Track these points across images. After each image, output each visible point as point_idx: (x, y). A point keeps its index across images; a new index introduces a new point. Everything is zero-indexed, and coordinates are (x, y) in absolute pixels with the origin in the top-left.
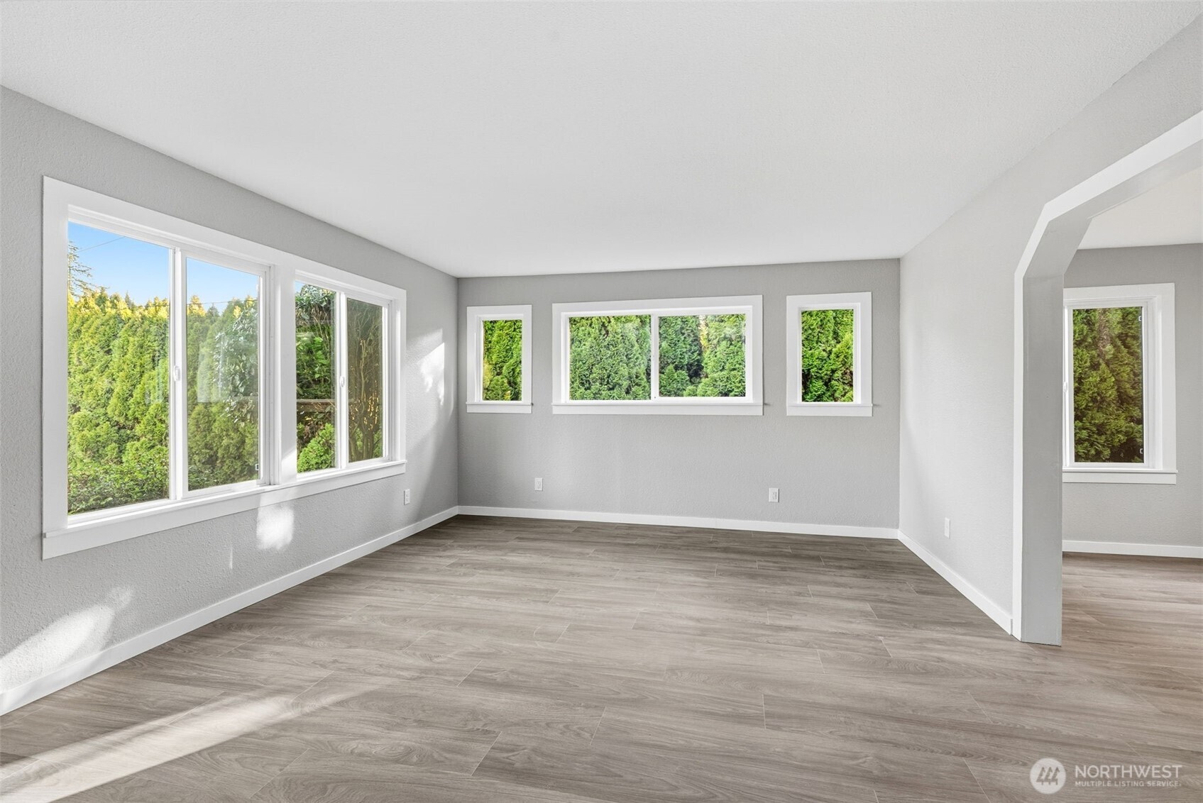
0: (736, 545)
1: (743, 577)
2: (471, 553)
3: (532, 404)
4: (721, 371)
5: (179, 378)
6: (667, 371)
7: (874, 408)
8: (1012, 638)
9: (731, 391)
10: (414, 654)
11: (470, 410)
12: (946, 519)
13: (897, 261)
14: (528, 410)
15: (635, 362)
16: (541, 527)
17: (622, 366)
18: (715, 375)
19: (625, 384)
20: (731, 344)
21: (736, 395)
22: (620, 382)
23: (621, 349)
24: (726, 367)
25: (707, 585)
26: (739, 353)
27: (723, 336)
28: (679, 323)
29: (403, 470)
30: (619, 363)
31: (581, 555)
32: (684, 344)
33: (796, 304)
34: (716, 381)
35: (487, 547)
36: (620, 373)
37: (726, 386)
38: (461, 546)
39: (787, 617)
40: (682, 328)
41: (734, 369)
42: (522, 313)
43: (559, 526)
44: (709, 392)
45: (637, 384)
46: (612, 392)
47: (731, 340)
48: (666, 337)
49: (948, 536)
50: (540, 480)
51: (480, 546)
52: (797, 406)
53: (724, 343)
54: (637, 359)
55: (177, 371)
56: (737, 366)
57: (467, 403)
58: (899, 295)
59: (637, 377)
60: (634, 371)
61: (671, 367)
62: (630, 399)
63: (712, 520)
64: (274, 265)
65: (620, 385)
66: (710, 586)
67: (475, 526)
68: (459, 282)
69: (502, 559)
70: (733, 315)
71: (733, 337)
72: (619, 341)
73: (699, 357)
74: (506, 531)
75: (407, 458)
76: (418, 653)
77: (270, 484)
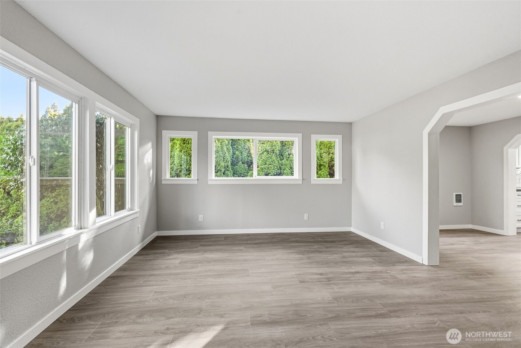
0: (298, 239)
1: (317, 253)
2: (183, 256)
3: (198, 179)
4: (265, 165)
5: (34, 164)
6: (239, 164)
7: (343, 181)
8: (423, 265)
9: (269, 174)
10: (209, 315)
11: (163, 182)
12: (382, 222)
13: (350, 124)
14: (196, 182)
15: (227, 160)
16: (206, 239)
17: (222, 162)
18: (263, 166)
19: (223, 170)
20: (268, 154)
21: (271, 175)
22: (221, 169)
23: (221, 154)
24: (267, 163)
25: (308, 258)
26: (272, 157)
27: (265, 150)
28: (243, 143)
29: (137, 215)
30: (220, 161)
31: (240, 250)
32: (245, 153)
33: (316, 138)
34: (263, 169)
35: (190, 252)
36: (221, 165)
37: (267, 171)
38: (177, 253)
39: (350, 268)
40: (244, 146)
41: (270, 164)
42: (193, 135)
43: (215, 238)
44: (260, 174)
45: (228, 170)
46: (217, 173)
47: (268, 152)
48: (237, 150)
49: (383, 228)
50: (202, 216)
51: (186, 251)
52: (315, 180)
53: (265, 153)
54: (227, 159)
55: (33, 160)
56: (272, 163)
57: (162, 179)
58: (351, 137)
59: (227, 167)
60: (226, 164)
61: (241, 162)
62: (225, 177)
63: (282, 229)
64: (84, 97)
65: (221, 171)
66: (309, 258)
67: (172, 241)
68: (158, 118)
69: (204, 257)
70: (269, 141)
71: (269, 151)
72: (220, 150)
73: (251, 159)
74: (191, 242)
75: (139, 208)
76: (212, 314)
77: (81, 229)
